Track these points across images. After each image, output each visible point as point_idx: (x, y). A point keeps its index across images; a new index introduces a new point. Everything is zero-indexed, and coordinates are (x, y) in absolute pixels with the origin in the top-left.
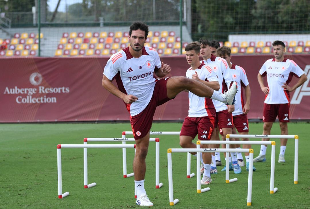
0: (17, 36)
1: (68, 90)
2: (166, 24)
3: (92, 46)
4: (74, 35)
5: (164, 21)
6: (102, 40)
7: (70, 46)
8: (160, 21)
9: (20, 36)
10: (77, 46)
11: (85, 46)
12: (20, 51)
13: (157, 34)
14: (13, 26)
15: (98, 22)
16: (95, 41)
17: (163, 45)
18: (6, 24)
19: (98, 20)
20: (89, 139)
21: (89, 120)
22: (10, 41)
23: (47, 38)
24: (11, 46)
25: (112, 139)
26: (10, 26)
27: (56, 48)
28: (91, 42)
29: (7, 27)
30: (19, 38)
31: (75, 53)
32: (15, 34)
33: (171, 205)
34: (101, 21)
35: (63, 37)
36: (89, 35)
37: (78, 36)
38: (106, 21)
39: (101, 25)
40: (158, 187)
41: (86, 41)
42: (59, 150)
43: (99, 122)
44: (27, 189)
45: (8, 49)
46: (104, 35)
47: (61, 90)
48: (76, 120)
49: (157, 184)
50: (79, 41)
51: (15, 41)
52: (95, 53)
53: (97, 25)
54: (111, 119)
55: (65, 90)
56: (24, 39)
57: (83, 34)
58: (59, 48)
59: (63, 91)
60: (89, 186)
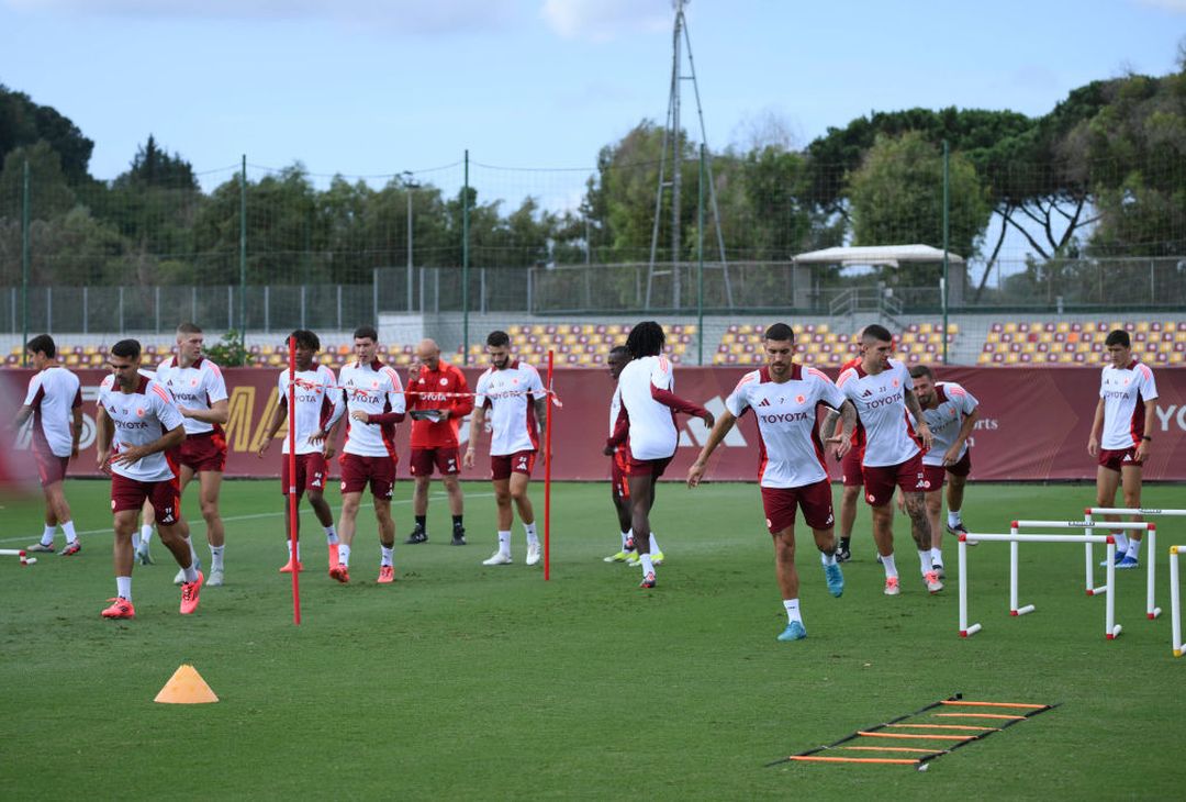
0: (914, 328)
1: (995, 424)
2: (1172, 310)
3: (1043, 347)
4: (1011, 327)
5: (1169, 305)
6: (1060, 337)
7: (1004, 347)
8: (1161, 305)
9: (918, 329)
10: (1016, 347)
11: (1031, 347)
12: (917, 354)
13: (1157, 327)
14: (907, 311)
15: (1052, 306)
16: (1047, 337)
17: (1167, 347)
18: (895, 308)
19: (1054, 301)
20: (1021, 523)
21: (1033, 478)
22: (901, 338)
23: (966, 332)
24: (902, 345)
25: (1065, 524)
26: (900, 312)
27: (981, 351)
28: (1040, 341)
29: (897, 314)
30: (916, 332)
31: (1013, 359)
32: (910, 325)
33: (1175, 654)
34: (1060, 304)
35: (994, 331)
36: (1038, 327)
37: (1020, 330)
38: (1069, 305)
39: (1060, 310)
40: (1152, 616)
41: (1032, 338)
42: (962, 546)
43: (1051, 482)
44: (903, 615)
45: (896, 350)
46: (1064, 327)
47: (983, 425)
48: (1009, 478)
49: (1149, 611)
50: (1021, 337)
51: (909, 338)
52: (1049, 360)
53: (1053, 310)
54: (1072, 476)
55: (990, 424)
56: (926, 335)
57: (1028, 326)
58: (985, 350)
59: (987, 427)
60: (1020, 611)
